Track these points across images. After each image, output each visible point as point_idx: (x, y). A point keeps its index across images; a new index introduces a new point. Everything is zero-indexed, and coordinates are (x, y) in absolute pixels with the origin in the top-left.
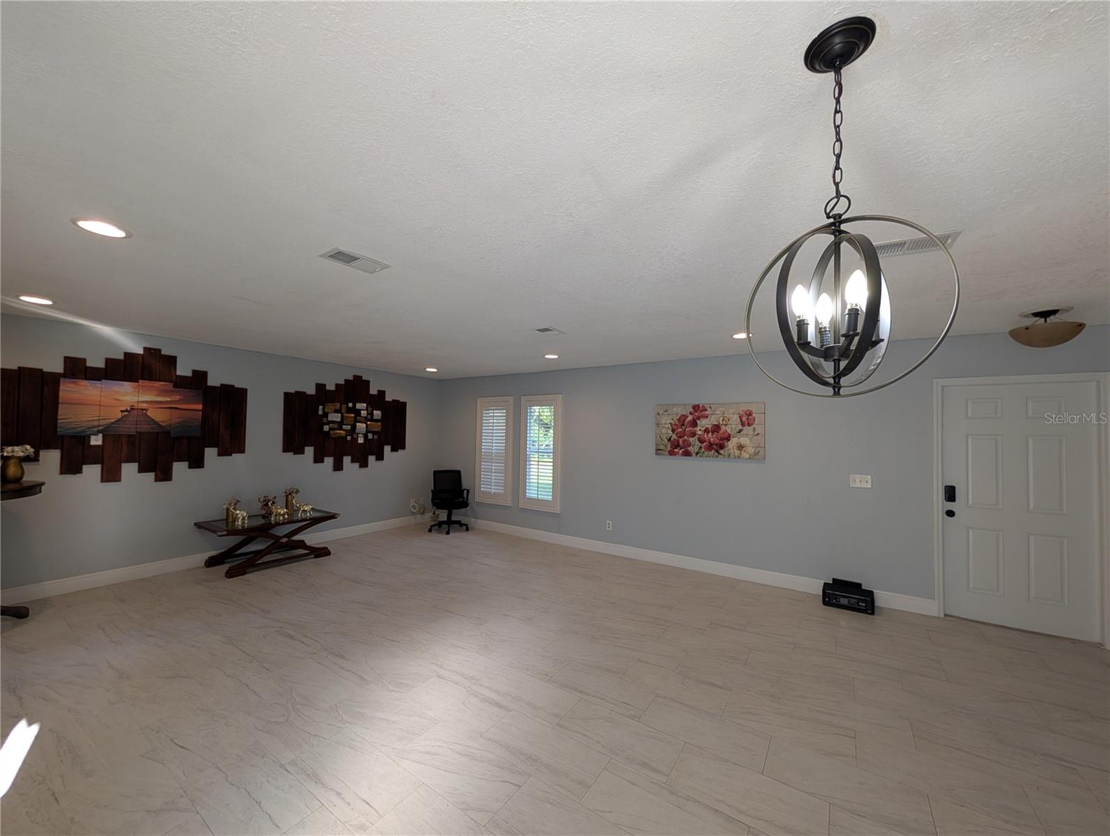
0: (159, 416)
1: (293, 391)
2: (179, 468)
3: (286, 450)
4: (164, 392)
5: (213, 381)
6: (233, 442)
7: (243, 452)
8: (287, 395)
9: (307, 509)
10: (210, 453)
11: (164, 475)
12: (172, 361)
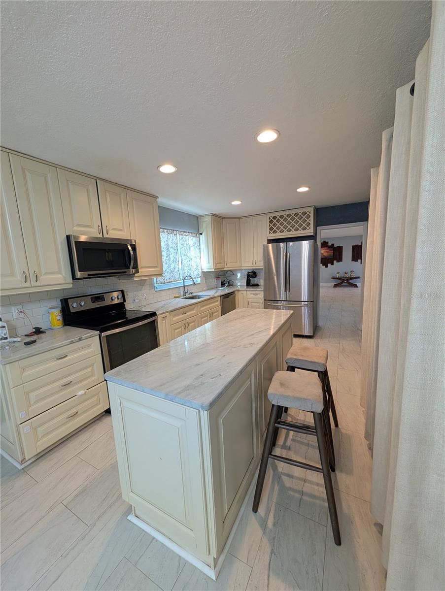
0: (325, 254)
1: (354, 245)
2: (329, 265)
3: (352, 261)
4: (326, 250)
5: (335, 246)
6: (340, 259)
7: (342, 261)
8: (353, 246)
9: (354, 275)
10: (335, 262)
11: (327, 266)
12: (328, 242)
